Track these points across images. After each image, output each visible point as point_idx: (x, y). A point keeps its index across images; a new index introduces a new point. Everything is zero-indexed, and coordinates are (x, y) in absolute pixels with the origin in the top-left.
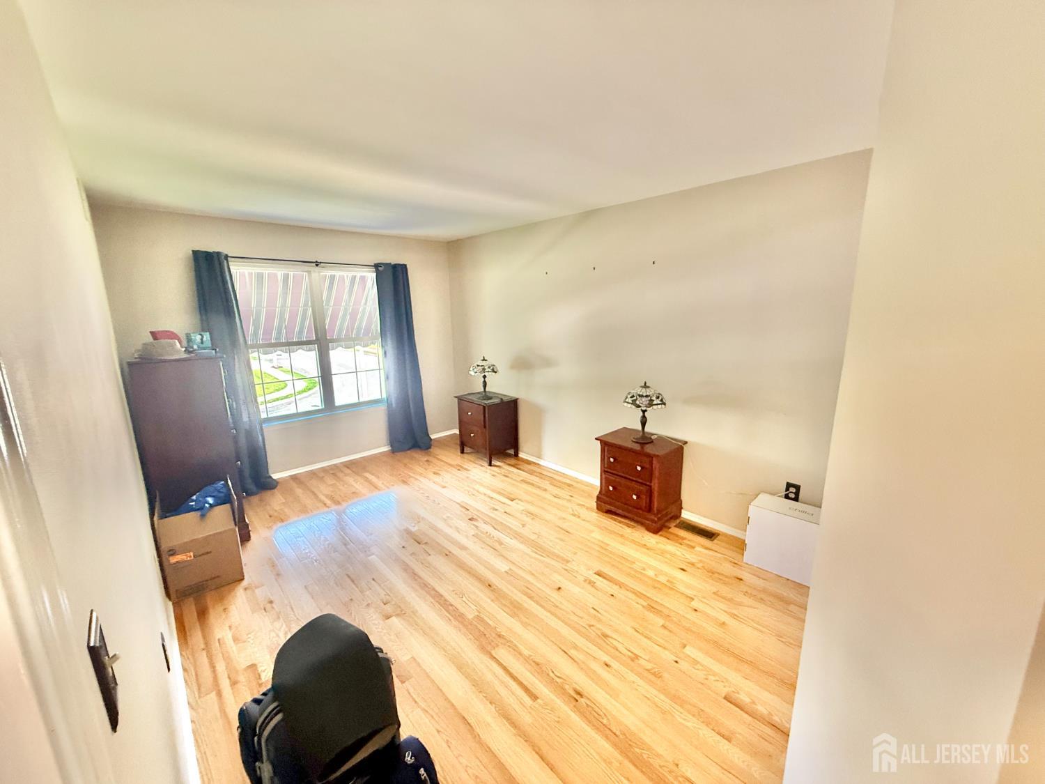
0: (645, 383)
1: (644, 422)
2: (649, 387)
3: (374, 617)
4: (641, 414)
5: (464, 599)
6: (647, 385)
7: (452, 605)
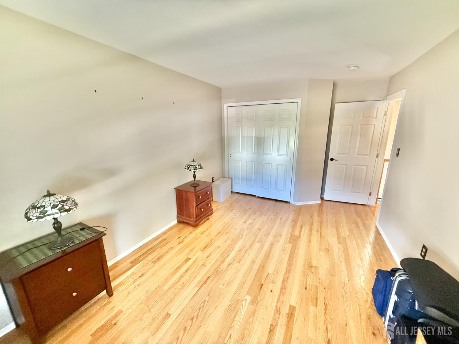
0: (193, 159)
1: (195, 177)
2: (195, 161)
3: (321, 272)
4: (193, 173)
5: (285, 249)
6: (194, 160)
7: (291, 251)
